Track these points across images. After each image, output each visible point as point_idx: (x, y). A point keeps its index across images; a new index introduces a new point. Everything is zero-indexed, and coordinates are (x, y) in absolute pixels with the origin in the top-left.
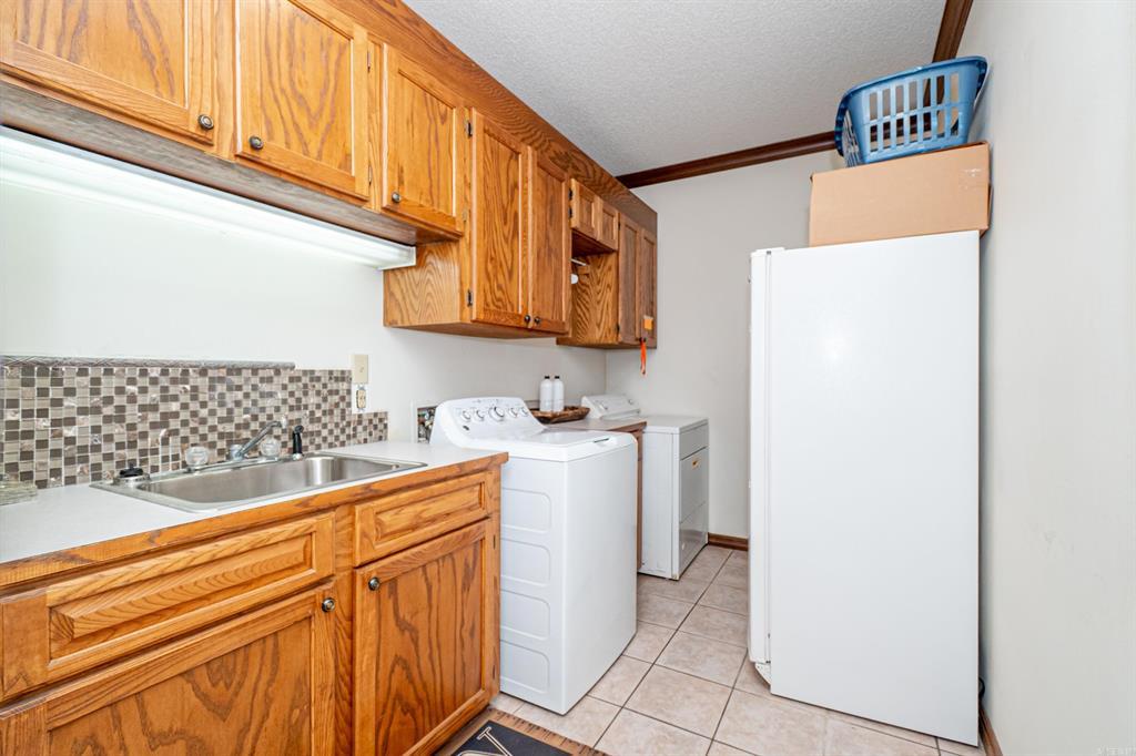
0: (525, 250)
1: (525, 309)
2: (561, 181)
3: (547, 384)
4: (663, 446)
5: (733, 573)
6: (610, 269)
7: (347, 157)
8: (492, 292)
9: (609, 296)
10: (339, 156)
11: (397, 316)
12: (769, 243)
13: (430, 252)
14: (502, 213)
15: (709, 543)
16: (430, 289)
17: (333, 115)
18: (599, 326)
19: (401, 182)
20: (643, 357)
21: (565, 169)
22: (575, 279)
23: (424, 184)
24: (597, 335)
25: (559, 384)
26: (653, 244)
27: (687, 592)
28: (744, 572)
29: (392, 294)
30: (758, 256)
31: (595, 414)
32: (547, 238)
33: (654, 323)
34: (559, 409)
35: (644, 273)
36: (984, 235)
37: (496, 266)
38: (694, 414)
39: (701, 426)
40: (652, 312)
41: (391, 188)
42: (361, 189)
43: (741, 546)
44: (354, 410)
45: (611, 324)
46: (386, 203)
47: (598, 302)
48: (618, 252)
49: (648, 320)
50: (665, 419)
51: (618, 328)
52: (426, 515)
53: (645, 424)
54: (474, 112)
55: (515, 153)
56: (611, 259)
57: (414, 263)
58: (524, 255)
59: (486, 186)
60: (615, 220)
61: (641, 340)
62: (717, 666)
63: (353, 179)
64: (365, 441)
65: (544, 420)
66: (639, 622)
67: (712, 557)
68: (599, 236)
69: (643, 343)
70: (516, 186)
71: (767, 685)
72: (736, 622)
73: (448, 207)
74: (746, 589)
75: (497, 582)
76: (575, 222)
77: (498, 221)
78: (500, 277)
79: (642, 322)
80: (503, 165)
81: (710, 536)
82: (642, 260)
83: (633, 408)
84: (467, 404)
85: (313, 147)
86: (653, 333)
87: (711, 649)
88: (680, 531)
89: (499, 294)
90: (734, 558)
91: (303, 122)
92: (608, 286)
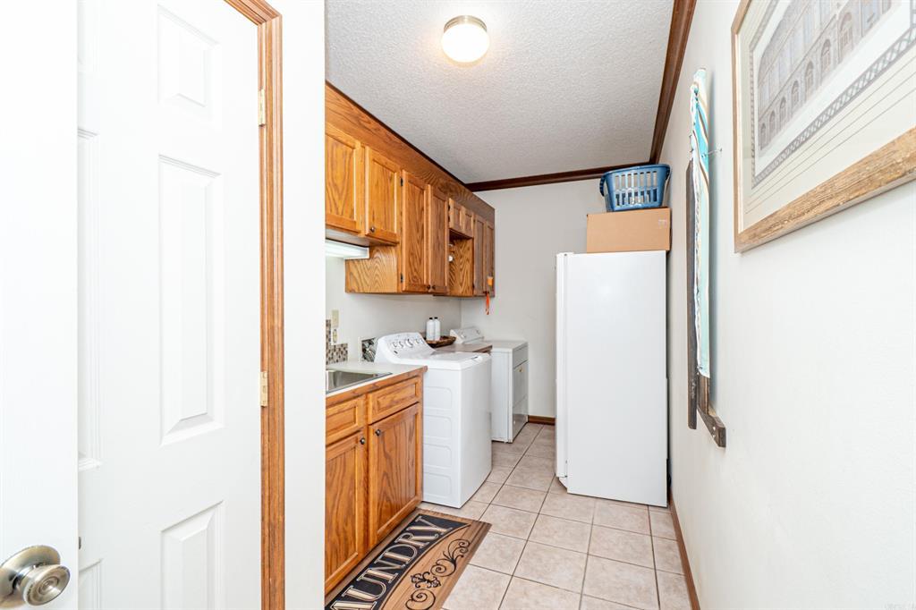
0: (427, 246)
1: (427, 281)
2: (444, 201)
3: (430, 323)
4: (502, 360)
5: (544, 437)
6: (469, 249)
7: (353, 210)
8: (412, 273)
9: (468, 266)
10: (349, 211)
11: (354, 286)
12: (566, 250)
13: (378, 251)
14: (417, 227)
15: (529, 422)
16: (377, 272)
17: (347, 190)
18: (461, 284)
19: (373, 219)
20: (488, 303)
21: (445, 193)
22: (451, 259)
23: (382, 218)
24: (460, 290)
25: (437, 323)
26: (492, 230)
27: (518, 449)
28: (553, 437)
29: (351, 274)
30: (560, 256)
31: (459, 341)
32: (438, 237)
33: (493, 281)
34: (437, 339)
35: (488, 249)
36: (668, 254)
37: (415, 257)
38: (519, 339)
39: (524, 346)
40: (492, 275)
41: (370, 223)
42: (358, 228)
43: (551, 422)
44: (332, 343)
45: (469, 283)
46: (367, 232)
47: (461, 270)
48: (473, 239)
49: (490, 279)
50: (503, 343)
51: (473, 286)
52: (396, 399)
53: (491, 347)
54: (404, 172)
55: (422, 190)
56: (469, 243)
57: (368, 257)
58: (427, 249)
59: (409, 213)
60: (472, 219)
61: (486, 293)
62: (539, 483)
63: (355, 222)
64: (337, 361)
65: (432, 345)
66: (492, 465)
67: (531, 430)
68: (463, 231)
69: (488, 294)
70: (423, 209)
71: (566, 489)
72: (548, 463)
73: (393, 229)
74: (554, 446)
75: (422, 438)
76: (451, 225)
77: (414, 231)
78: (416, 264)
79: (487, 280)
80: (417, 197)
81: (529, 417)
82: (487, 241)
83: (480, 336)
84: (393, 337)
85: (340, 211)
86: (493, 287)
87: (534, 476)
88: (514, 416)
89: (415, 274)
90: (546, 430)
91: (336, 197)
92: (468, 260)
